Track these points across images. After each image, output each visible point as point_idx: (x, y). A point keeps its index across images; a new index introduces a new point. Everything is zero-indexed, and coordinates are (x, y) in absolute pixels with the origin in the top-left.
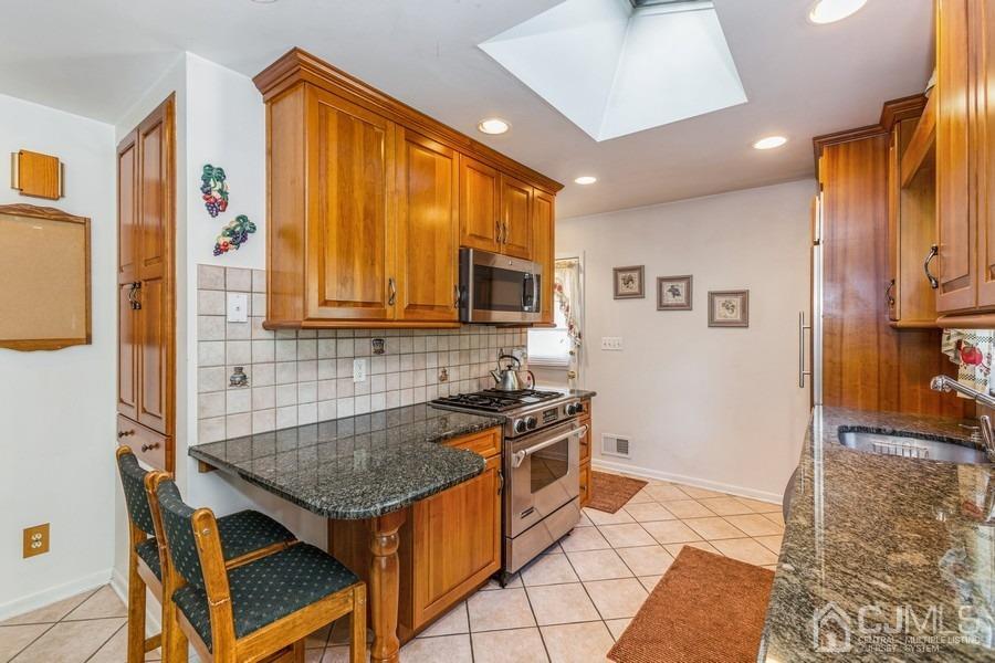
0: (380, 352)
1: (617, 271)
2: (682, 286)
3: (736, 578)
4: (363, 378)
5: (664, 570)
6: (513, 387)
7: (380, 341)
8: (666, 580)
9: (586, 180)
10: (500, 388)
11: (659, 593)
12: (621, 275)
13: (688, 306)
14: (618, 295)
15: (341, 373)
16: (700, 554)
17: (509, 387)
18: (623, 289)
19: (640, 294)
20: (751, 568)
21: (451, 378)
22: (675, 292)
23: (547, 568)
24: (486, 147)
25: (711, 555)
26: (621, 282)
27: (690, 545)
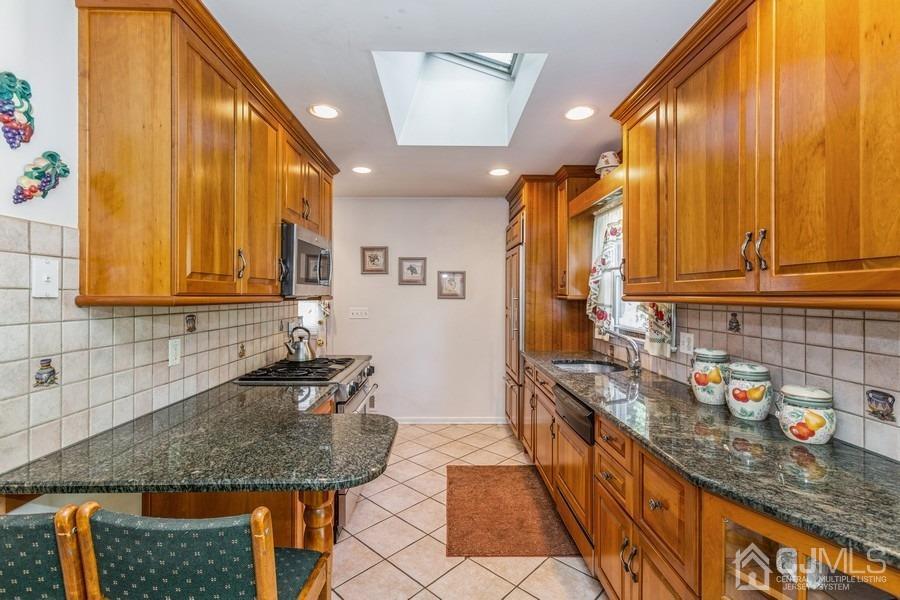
0: (192, 330)
1: (364, 250)
2: (418, 265)
3: (488, 476)
4: (178, 361)
5: (445, 486)
6: (307, 357)
7: (192, 318)
8: (450, 493)
9: (362, 170)
10: (292, 358)
11: (452, 503)
12: (368, 254)
13: (423, 282)
14: (365, 271)
15: (158, 357)
16: (460, 468)
17: (302, 357)
18: (369, 266)
19: (384, 271)
20: (492, 468)
21: (247, 354)
22: (412, 270)
23: (361, 514)
24: (301, 125)
25: (466, 467)
26: (368, 259)
27: (451, 464)
